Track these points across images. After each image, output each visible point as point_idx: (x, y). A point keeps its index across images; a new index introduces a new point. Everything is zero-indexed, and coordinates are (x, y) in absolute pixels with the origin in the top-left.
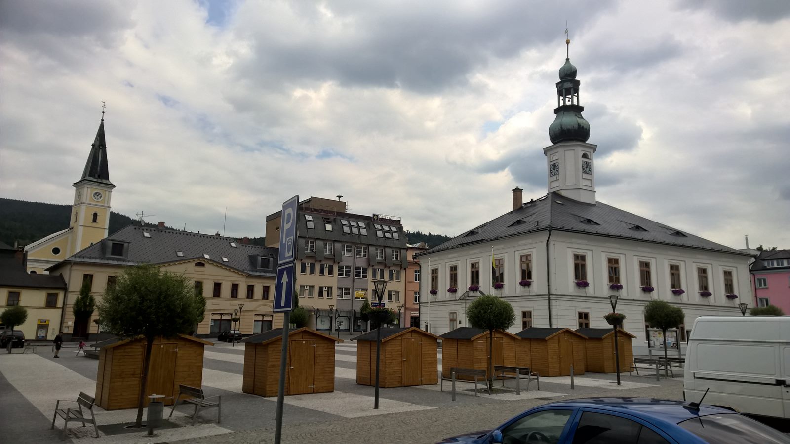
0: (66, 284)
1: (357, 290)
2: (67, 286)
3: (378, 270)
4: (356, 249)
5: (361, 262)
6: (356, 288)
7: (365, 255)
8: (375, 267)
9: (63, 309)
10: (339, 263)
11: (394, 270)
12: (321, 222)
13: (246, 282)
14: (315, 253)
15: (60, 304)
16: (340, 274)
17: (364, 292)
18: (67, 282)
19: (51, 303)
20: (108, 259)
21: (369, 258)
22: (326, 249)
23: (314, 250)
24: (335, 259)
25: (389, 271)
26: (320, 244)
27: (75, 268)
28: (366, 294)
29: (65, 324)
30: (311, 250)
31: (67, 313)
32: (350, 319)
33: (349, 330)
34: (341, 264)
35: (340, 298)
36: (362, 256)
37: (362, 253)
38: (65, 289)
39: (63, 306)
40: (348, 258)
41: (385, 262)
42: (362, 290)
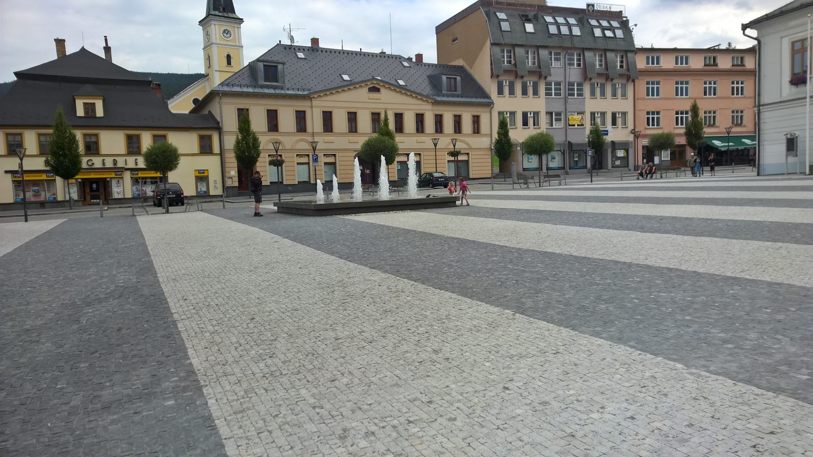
0: (219, 123)
1: (572, 115)
2: (220, 125)
3: (597, 85)
4: (567, 57)
5: (574, 74)
6: (569, 112)
7: (579, 65)
8: (593, 81)
9: (221, 154)
10: (546, 78)
11: (619, 83)
12: (518, 21)
13: (432, 110)
14: (515, 65)
15: (216, 149)
16: (548, 94)
17: (580, 117)
18: (219, 120)
19: (205, 148)
20: (262, 87)
21: (585, 68)
22: (528, 59)
23: (513, 62)
24: (540, 73)
25: (612, 85)
26: (520, 51)
27: (225, 100)
28: (582, 119)
29: (227, 175)
30: (510, 62)
31: (227, 160)
32: (564, 154)
33: (563, 168)
34: (549, 79)
35: (549, 126)
36: (575, 66)
37: (575, 62)
38: (218, 128)
39: (221, 152)
40: (557, 69)
41: (607, 72)
42: (578, 114)
